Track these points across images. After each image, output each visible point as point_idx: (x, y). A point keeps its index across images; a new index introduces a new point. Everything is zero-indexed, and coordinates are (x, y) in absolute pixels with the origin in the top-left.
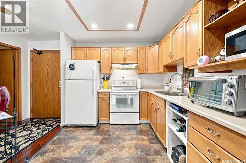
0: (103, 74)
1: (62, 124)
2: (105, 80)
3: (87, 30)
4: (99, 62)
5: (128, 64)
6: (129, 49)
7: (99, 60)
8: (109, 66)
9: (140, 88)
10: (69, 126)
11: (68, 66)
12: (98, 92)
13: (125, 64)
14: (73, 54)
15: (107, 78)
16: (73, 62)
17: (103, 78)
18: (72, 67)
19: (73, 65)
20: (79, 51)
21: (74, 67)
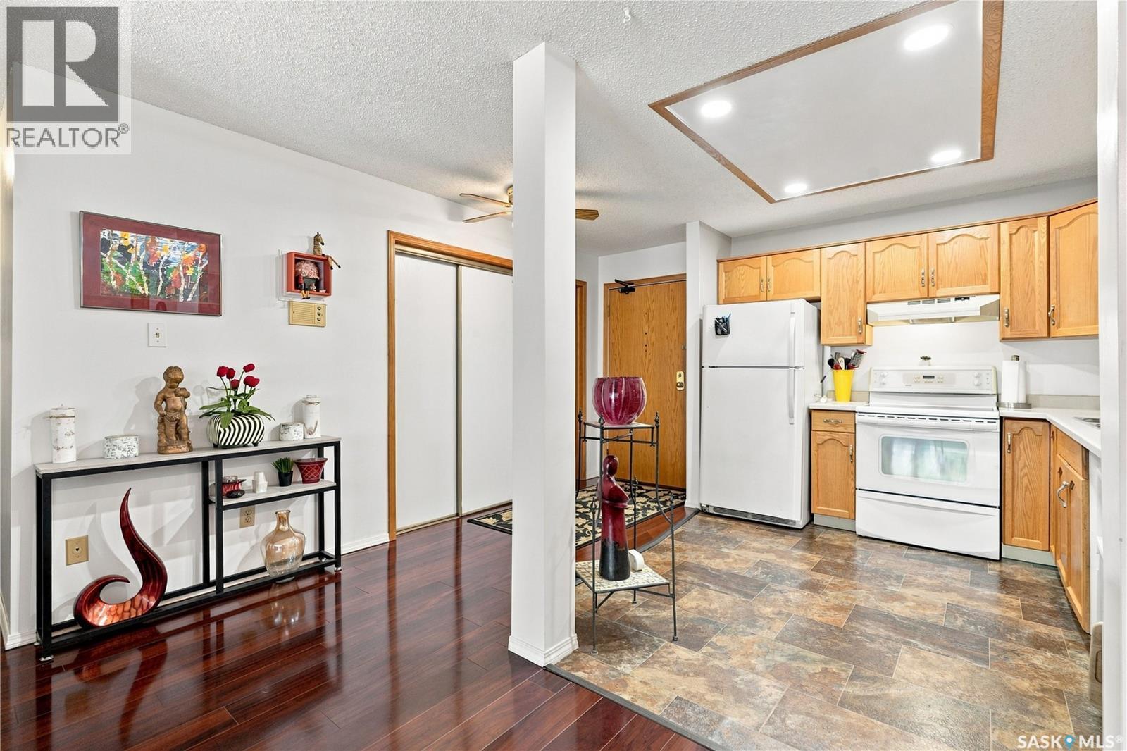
0: (832, 346)
1: (691, 503)
2: (838, 368)
3: (770, 200)
4: (815, 301)
5: (945, 299)
6: (948, 235)
7: (814, 294)
8: (853, 313)
9: (1017, 406)
10: (711, 511)
11: (709, 326)
12: (810, 412)
13: (929, 299)
14: (723, 284)
15: (847, 361)
16: (723, 311)
17: (831, 362)
18: (722, 327)
19: (725, 321)
20: (741, 270)
21: (727, 327)
